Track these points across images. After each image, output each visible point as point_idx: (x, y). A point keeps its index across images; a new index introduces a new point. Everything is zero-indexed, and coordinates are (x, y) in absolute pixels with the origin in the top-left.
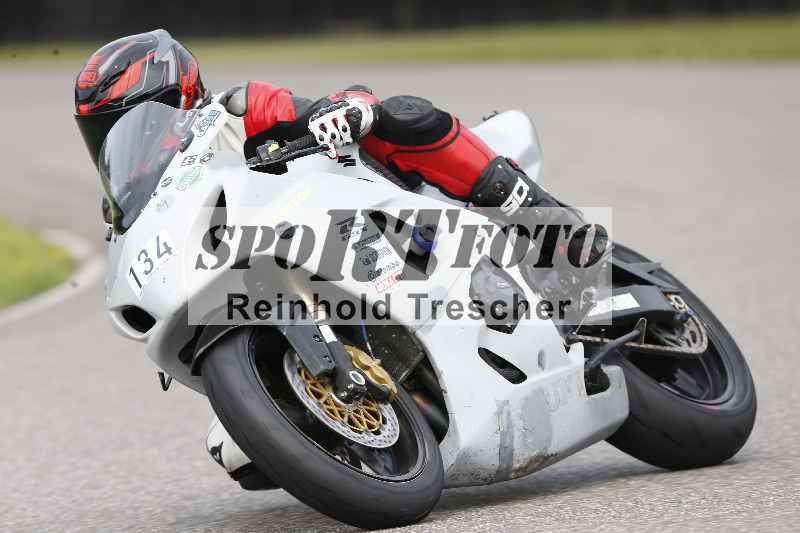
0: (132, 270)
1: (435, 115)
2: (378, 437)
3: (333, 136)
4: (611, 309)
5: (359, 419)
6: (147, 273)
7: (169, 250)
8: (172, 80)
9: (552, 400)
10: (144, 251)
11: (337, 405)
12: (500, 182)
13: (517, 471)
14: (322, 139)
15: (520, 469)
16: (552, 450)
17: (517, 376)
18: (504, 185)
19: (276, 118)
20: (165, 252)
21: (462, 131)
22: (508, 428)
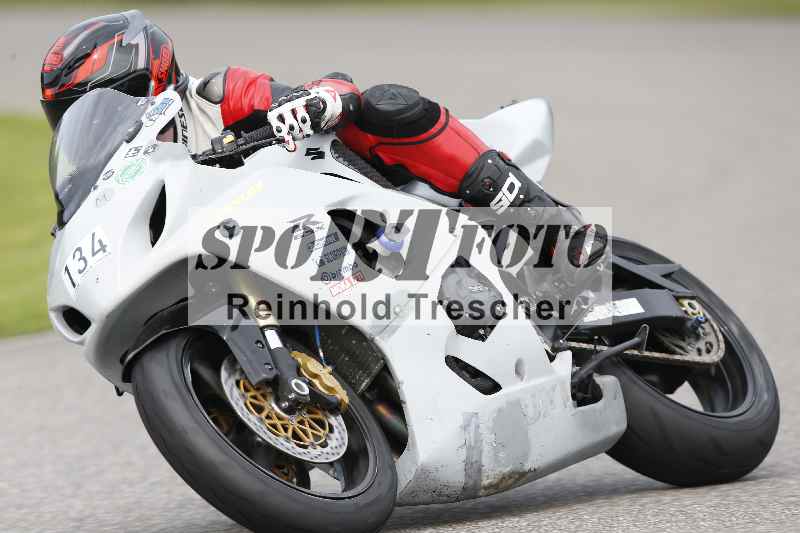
0: (66, 269)
1: (420, 106)
2: (325, 450)
3: (292, 128)
4: (611, 315)
5: (304, 432)
6: (80, 272)
7: (103, 248)
8: (141, 64)
9: (530, 412)
10: (79, 249)
11: (280, 418)
12: (489, 177)
13: (485, 488)
14: (279, 131)
15: (491, 486)
16: (528, 466)
17: (489, 386)
18: (494, 181)
19: (253, 106)
20: (99, 251)
21: (450, 123)
22: (476, 442)
